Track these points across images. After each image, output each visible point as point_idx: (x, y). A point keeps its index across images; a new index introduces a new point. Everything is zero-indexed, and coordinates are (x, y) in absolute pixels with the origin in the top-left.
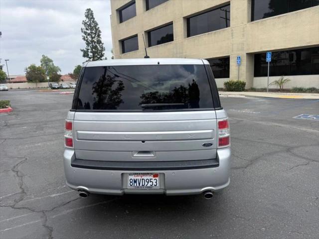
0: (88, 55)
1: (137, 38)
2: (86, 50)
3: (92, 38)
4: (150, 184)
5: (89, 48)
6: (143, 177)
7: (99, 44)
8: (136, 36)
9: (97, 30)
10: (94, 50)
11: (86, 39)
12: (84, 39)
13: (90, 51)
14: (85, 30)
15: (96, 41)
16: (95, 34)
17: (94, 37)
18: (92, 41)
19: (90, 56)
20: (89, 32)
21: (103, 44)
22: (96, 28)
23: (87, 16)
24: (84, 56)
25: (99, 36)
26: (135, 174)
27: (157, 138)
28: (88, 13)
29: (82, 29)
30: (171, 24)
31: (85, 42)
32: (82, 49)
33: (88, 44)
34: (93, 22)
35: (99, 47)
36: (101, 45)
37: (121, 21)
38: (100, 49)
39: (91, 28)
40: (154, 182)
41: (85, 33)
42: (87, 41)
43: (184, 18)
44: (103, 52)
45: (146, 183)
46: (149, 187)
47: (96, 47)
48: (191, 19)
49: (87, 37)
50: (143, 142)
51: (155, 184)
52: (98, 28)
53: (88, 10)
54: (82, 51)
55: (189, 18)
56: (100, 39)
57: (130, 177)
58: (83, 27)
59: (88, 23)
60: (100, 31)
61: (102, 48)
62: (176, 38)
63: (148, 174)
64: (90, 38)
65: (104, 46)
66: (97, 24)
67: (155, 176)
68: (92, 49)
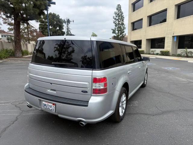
0: (115, 32)
1: (142, 21)
2: (114, 29)
3: (119, 22)
4: (51, 108)
5: (117, 28)
6: (48, 104)
7: (123, 25)
8: (142, 19)
9: (122, 17)
10: (119, 29)
11: (115, 22)
12: (114, 23)
13: (116, 30)
14: (115, 17)
15: (121, 23)
16: (121, 19)
17: (120, 21)
18: (119, 24)
19: (116, 33)
20: (117, 18)
21: (125, 25)
22: (121, 16)
23: (117, 9)
24: (113, 33)
25: (123, 20)
26: (45, 101)
27: (57, 83)
28: (118, 7)
29: (113, 17)
30: (166, 10)
31: (115, 24)
32: (112, 29)
33: (116, 26)
34: (121, 12)
35: (122, 27)
36: (123, 26)
37: (134, 10)
38: (122, 28)
39: (119, 16)
40: (53, 107)
41: (115, 19)
42: (116, 24)
43: (176, 5)
44: (124, 30)
45: (50, 108)
46: (50, 110)
47: (120, 27)
48: (181, 6)
49: (116, 21)
50: (51, 84)
51: (53, 109)
52: (123, 15)
53: (118, 5)
54: (112, 30)
55: (180, 5)
56: (124, 22)
57: (44, 102)
58: (115, 16)
59: (117, 13)
60: (124, 18)
61: (124, 27)
62: (168, 19)
63: (50, 103)
64: (117, 22)
65: (125, 26)
66: (122, 13)
67: (54, 104)
68: (118, 28)
